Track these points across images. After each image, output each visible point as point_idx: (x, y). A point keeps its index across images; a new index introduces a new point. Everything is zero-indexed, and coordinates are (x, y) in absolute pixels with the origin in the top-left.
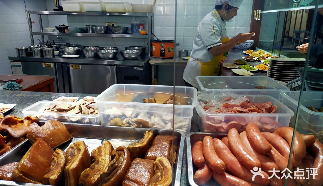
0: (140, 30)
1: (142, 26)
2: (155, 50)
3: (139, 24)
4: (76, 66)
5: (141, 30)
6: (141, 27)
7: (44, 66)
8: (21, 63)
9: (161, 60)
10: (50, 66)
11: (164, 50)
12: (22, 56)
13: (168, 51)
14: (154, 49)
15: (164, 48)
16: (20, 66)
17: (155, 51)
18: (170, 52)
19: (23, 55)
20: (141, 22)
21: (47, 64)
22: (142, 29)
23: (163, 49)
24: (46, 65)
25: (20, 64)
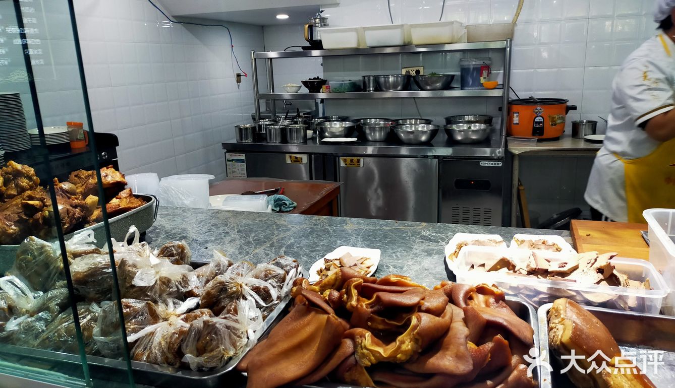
0: (482, 80)
1: (487, 71)
2: (518, 122)
3: (480, 66)
4: (352, 161)
5: (485, 78)
6: (485, 73)
7: (289, 161)
8: (244, 155)
9: (534, 144)
10: (300, 160)
11: (542, 120)
12: (246, 141)
13: (551, 124)
14: (516, 120)
15: (543, 116)
16: (242, 161)
17: (518, 124)
18: (555, 125)
19: (247, 139)
20: (485, 62)
21: (295, 157)
22: (486, 76)
23: (541, 118)
24: (293, 159)
25: (243, 157)
